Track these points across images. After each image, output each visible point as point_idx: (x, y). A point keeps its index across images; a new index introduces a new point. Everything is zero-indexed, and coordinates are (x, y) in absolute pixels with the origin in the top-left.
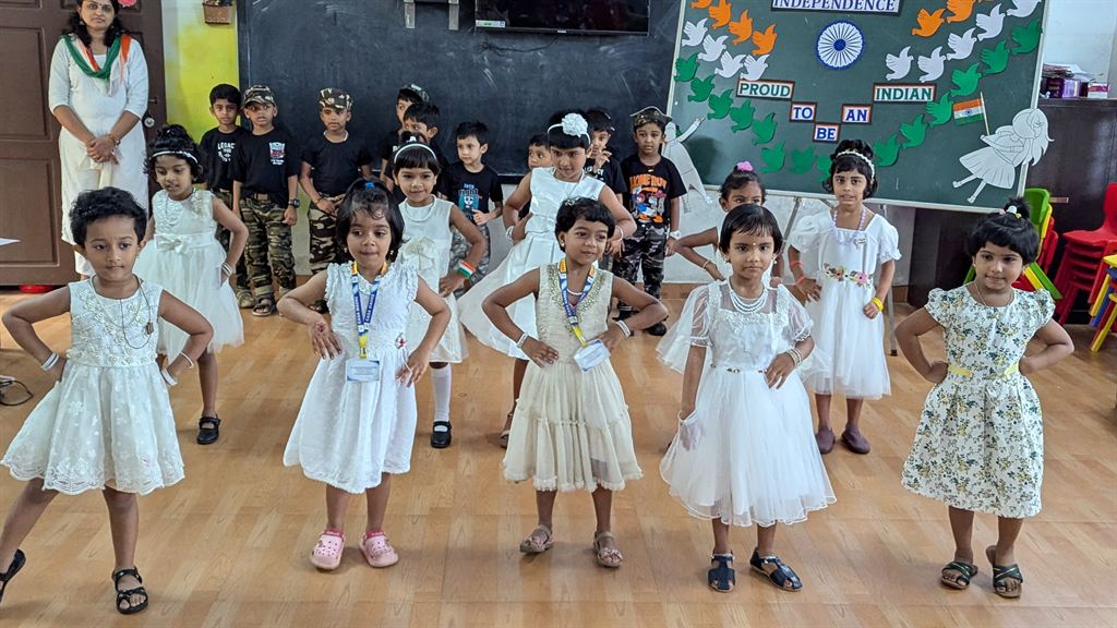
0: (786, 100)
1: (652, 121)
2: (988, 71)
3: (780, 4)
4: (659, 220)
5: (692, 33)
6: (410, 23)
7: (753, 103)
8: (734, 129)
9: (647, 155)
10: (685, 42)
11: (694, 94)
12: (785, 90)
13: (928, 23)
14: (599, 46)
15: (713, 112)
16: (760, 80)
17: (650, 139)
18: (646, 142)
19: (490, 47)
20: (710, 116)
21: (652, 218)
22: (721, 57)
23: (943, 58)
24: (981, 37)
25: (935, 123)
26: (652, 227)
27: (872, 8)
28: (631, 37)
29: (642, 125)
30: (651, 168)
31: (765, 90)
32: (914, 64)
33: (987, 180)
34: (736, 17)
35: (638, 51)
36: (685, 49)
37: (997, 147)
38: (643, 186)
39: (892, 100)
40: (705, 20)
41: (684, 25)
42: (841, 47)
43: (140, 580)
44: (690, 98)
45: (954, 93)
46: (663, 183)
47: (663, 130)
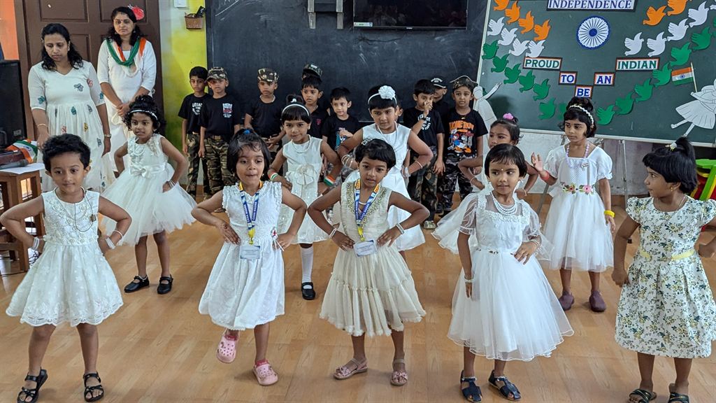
0: (557, 70)
1: (465, 85)
2: (696, 48)
3: (553, 6)
4: (469, 151)
5: (494, 27)
6: (312, 25)
7: (534, 73)
8: (521, 90)
9: (461, 108)
10: (489, 33)
11: (495, 67)
12: (555, 64)
13: (654, 16)
14: (434, 37)
15: (507, 79)
16: (539, 57)
17: (463, 97)
18: (460, 99)
19: (363, 39)
20: (505, 82)
21: (464, 150)
22: (513, 42)
23: (665, 40)
24: (692, 24)
25: (658, 84)
26: (464, 156)
27: (615, 7)
28: (456, 30)
29: (458, 88)
30: (463, 116)
31: (542, 64)
32: (644, 44)
33: (696, 123)
34: (523, 16)
35: (461, 39)
36: (489, 37)
37: (703, 101)
38: (458, 129)
39: (629, 68)
40: (502, 18)
41: (489, 22)
42: (593, 34)
43: (100, 380)
44: (492, 70)
45: (672, 63)
46: (472, 126)
47: (472, 91)
